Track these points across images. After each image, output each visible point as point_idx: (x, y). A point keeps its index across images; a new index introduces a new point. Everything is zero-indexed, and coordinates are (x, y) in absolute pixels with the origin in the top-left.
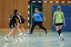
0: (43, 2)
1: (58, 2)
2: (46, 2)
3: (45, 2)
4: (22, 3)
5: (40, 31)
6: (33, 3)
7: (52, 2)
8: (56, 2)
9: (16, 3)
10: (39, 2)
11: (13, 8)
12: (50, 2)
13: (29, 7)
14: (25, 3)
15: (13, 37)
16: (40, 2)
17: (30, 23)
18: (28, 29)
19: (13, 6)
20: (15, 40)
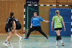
0: (40, 5)
1: (55, 5)
2: (43, 5)
3: (41, 5)
4: (18, 6)
5: (36, 36)
6: (29, 6)
7: (49, 5)
8: (54, 5)
9: (11, 7)
10: (35, 5)
11: (8, 11)
12: (47, 5)
13: (25, 11)
14: (21, 6)
15: (8, 42)
16: (37, 5)
17: (26, 28)
18: (24, 34)
19: (8, 10)
20: (11, 46)
